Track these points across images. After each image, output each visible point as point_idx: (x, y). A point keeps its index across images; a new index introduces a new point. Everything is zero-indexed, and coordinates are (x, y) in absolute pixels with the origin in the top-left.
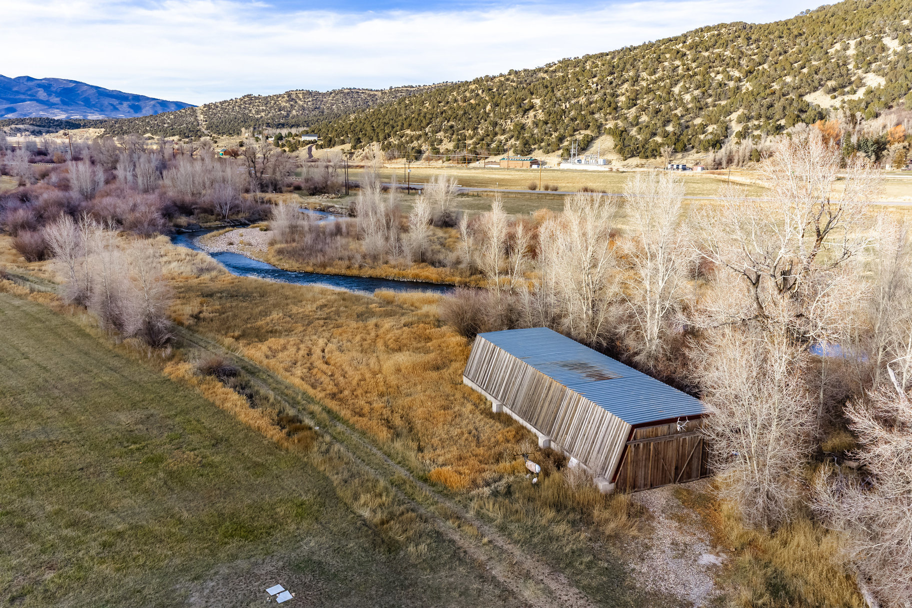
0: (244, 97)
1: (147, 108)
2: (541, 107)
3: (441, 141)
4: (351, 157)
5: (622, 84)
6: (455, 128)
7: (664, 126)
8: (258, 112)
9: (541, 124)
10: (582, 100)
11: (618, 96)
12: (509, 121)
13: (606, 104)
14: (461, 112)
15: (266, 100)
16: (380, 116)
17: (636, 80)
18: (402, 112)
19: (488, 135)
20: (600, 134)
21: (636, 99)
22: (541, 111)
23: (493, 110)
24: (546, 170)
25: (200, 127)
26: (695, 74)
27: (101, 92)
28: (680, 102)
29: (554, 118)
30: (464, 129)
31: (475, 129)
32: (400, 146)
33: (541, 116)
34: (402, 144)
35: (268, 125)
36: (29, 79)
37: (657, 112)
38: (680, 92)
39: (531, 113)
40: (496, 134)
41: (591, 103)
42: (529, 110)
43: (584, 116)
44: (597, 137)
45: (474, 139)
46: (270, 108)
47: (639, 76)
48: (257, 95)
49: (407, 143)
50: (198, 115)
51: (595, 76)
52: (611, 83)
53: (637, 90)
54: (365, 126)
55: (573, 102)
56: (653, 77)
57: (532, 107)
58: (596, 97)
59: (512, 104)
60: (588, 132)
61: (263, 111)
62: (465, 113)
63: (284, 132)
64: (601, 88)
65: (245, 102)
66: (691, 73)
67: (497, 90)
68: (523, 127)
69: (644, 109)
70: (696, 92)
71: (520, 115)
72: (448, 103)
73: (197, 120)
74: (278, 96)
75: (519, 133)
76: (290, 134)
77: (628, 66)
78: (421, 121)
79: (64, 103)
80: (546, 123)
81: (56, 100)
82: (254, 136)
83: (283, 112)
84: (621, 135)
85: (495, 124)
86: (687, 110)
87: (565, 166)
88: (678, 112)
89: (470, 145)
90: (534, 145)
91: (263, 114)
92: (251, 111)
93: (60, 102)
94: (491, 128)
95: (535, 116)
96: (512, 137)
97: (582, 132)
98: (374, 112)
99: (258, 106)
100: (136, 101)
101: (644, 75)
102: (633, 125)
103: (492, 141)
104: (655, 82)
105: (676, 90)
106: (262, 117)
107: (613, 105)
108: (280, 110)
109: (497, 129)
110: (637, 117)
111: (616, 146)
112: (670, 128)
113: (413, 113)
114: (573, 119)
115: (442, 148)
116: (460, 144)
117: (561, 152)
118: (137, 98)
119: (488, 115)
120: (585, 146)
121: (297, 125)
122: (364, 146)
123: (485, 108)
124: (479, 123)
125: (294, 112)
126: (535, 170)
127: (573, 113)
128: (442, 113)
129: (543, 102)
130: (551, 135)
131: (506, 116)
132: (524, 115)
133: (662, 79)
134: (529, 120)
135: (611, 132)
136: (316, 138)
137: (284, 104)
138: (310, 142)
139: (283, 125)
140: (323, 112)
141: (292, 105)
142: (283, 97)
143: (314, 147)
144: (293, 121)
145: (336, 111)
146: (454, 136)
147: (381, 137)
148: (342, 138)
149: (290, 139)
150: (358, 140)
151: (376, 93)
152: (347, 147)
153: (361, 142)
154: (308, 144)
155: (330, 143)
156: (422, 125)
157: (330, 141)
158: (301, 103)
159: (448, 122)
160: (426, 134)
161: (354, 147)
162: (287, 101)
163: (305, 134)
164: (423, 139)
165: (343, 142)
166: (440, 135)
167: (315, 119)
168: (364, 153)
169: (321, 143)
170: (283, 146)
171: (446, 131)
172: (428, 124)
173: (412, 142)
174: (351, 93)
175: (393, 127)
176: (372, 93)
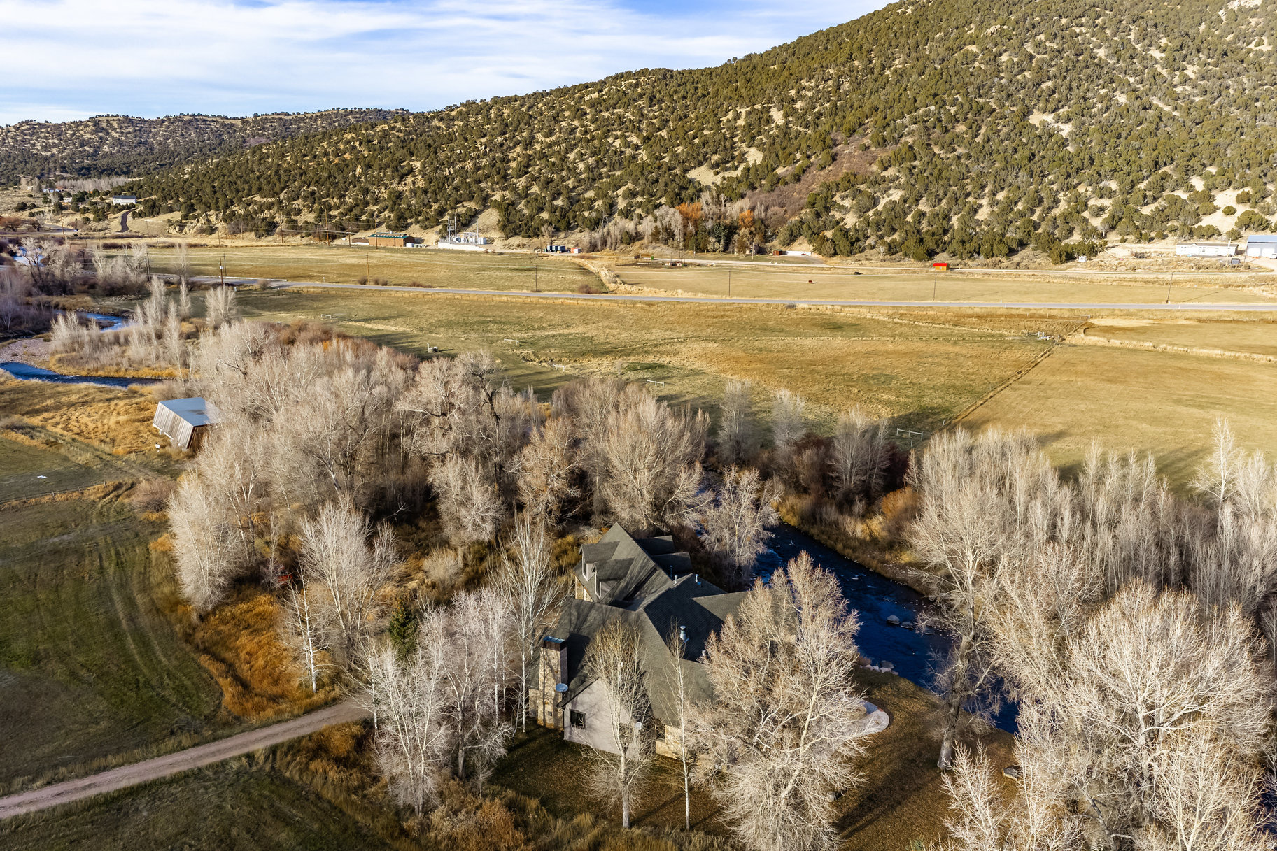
0: (21, 124)
2: (420, 171)
3: (299, 210)
4: (180, 230)
5: (515, 146)
6: (317, 194)
7: (554, 199)
8: (45, 148)
9: (420, 193)
10: (469, 165)
11: (509, 161)
12: (383, 188)
13: (494, 170)
14: (325, 175)
15: (59, 130)
16: (225, 172)
17: (529, 143)
18: (255, 167)
19: (357, 205)
20: (485, 207)
21: (528, 166)
22: (420, 177)
23: (364, 172)
24: (421, 250)
26: (593, 138)
28: (572, 171)
29: (436, 186)
30: (328, 196)
31: (342, 196)
32: (246, 217)
33: (421, 183)
34: (249, 213)
35: (64, 169)
37: (548, 183)
38: (575, 159)
39: (410, 179)
40: (367, 204)
41: (479, 169)
42: (407, 175)
43: (469, 185)
44: (482, 211)
45: (341, 209)
46: (66, 142)
47: (534, 137)
48: (43, 122)
49: (256, 212)
51: (485, 136)
52: (502, 145)
53: (530, 156)
54: (204, 185)
55: (457, 167)
56: (548, 140)
57: (411, 171)
58: (484, 161)
59: (387, 166)
60: (472, 205)
61: (55, 145)
62: (330, 176)
63: (88, 185)
64: (490, 151)
65: (23, 132)
66: (588, 136)
68: (399, 196)
69: (535, 179)
70: (591, 160)
71: (395, 181)
72: (316, 156)
74: (77, 124)
75: (394, 203)
76: (96, 192)
77: (522, 125)
78: (277, 182)
80: (426, 192)
82: (40, 190)
83: (87, 148)
84: (507, 208)
85: (366, 192)
86: (579, 181)
87: (443, 245)
88: (570, 183)
89: (335, 215)
90: (411, 218)
91: (55, 151)
92: (34, 145)
94: (361, 196)
95: (414, 183)
96: (386, 207)
97: (465, 204)
98: (218, 165)
99: (46, 138)
101: (539, 136)
102: (521, 198)
103: (363, 213)
104: (550, 146)
105: (572, 156)
106: (53, 155)
107: (502, 172)
108: (82, 145)
109: (368, 198)
110: (528, 188)
111: (499, 221)
112: (559, 202)
113: (269, 169)
114: (457, 189)
115: (301, 219)
116: (324, 214)
117: (440, 227)
119: (358, 179)
120: (466, 222)
121: (109, 171)
122: (199, 215)
123: (355, 171)
124: (347, 190)
126: (409, 250)
127: (456, 181)
128: (301, 175)
129: (424, 165)
130: (431, 207)
131: (380, 182)
132: (400, 181)
133: (557, 143)
134: (406, 187)
135: (497, 205)
136: (133, 201)
137: (89, 136)
138: (124, 208)
139: (88, 169)
140: (152, 149)
141: (101, 138)
142: (87, 126)
143: (129, 215)
144: (105, 162)
145: (172, 146)
146: (316, 205)
147: (221, 205)
148: (170, 202)
149: (97, 199)
150: (191, 208)
151: (233, 122)
152: (176, 216)
153: (195, 210)
154: (121, 210)
155: (153, 210)
156: (275, 190)
157: (153, 206)
158: (117, 135)
159: (308, 187)
160: (281, 202)
161: (186, 217)
162: (93, 132)
163: (118, 192)
164: (276, 208)
165: (170, 210)
166: (298, 203)
167: (140, 159)
168: (199, 225)
169: (140, 208)
170: (85, 211)
171: (305, 199)
172: (283, 189)
173: (263, 211)
174: (195, 122)
175: (238, 191)
176: (227, 122)
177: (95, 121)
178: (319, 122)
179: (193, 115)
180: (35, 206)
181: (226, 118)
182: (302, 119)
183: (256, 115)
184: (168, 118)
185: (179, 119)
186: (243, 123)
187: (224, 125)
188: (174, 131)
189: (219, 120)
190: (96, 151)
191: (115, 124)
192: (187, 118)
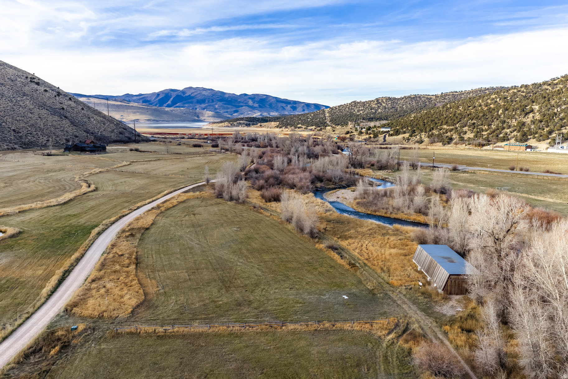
0: (352, 103)
1: (300, 108)
2: (538, 111)
3: (466, 133)
4: (408, 142)
6: (476, 124)
8: (358, 111)
9: (537, 122)
12: (514, 120)
14: (481, 115)
15: (364, 104)
16: (429, 116)
18: (444, 113)
19: (498, 129)
22: (538, 114)
23: (504, 113)
24: (536, 152)
25: (327, 120)
27: (278, 100)
29: (548, 118)
30: (482, 125)
31: (489, 125)
32: (440, 136)
33: (538, 117)
34: (440, 134)
35: (364, 119)
36: (246, 95)
39: (531, 115)
42: (529, 113)
45: (488, 132)
46: (366, 108)
48: (359, 101)
49: (444, 133)
50: (326, 113)
54: (420, 122)
55: (563, 107)
57: (532, 111)
59: (517, 109)
61: (362, 110)
62: (484, 115)
63: (372, 124)
65: (352, 106)
67: (511, 98)
68: (524, 124)
71: (522, 116)
72: (475, 107)
73: (325, 116)
74: (371, 101)
76: (375, 126)
78: (455, 119)
79: (260, 107)
80: (540, 121)
81: (256, 105)
82: (355, 126)
83: (373, 111)
85: (504, 122)
89: (485, 135)
90: (530, 136)
91: (361, 112)
92: (355, 110)
93: (258, 106)
94: (500, 124)
95: (533, 117)
96: (515, 130)
98: (426, 113)
99: (359, 107)
100: (294, 104)
106: (360, 114)
108: (371, 109)
109: (505, 125)
113: (451, 114)
114: (561, 119)
115: (466, 137)
116: (478, 134)
117: (549, 141)
118: (295, 102)
119: (499, 116)
121: (380, 119)
122: (417, 135)
123: (498, 112)
124: (493, 121)
125: (380, 110)
127: (562, 115)
128: (469, 115)
129: (541, 108)
130: (544, 129)
131: (513, 117)
132: (525, 116)
134: (528, 120)
136: (389, 129)
137: (374, 106)
138: (385, 132)
139: (372, 118)
140: (397, 110)
141: (378, 106)
142: (374, 102)
143: (387, 136)
144: (379, 115)
145: (405, 109)
146: (475, 130)
147: (428, 130)
148: (404, 129)
149: (375, 129)
150: (414, 132)
151: (432, 97)
152: (407, 135)
153: (415, 133)
154: (384, 133)
155: (397, 133)
156: (455, 122)
157: (397, 132)
158: (384, 105)
159: (472, 120)
160: (457, 128)
161: (411, 136)
162: (376, 104)
163: (384, 126)
164: (454, 131)
165: (405, 133)
166: (465, 129)
167: (392, 114)
168: (416, 139)
169: (391, 132)
170: (370, 134)
171: (470, 126)
172: (458, 122)
173: (447, 133)
174: (415, 98)
175: (436, 124)
176: (429, 97)
177: (377, 100)
178: (471, 95)
179: (415, 95)
180: (352, 132)
181: (429, 95)
182: (463, 94)
183: (442, 93)
184: (405, 97)
185: (409, 97)
186: (436, 97)
187: (427, 98)
188: (406, 102)
189: (426, 96)
190: (376, 112)
191: (384, 100)
192: (412, 96)
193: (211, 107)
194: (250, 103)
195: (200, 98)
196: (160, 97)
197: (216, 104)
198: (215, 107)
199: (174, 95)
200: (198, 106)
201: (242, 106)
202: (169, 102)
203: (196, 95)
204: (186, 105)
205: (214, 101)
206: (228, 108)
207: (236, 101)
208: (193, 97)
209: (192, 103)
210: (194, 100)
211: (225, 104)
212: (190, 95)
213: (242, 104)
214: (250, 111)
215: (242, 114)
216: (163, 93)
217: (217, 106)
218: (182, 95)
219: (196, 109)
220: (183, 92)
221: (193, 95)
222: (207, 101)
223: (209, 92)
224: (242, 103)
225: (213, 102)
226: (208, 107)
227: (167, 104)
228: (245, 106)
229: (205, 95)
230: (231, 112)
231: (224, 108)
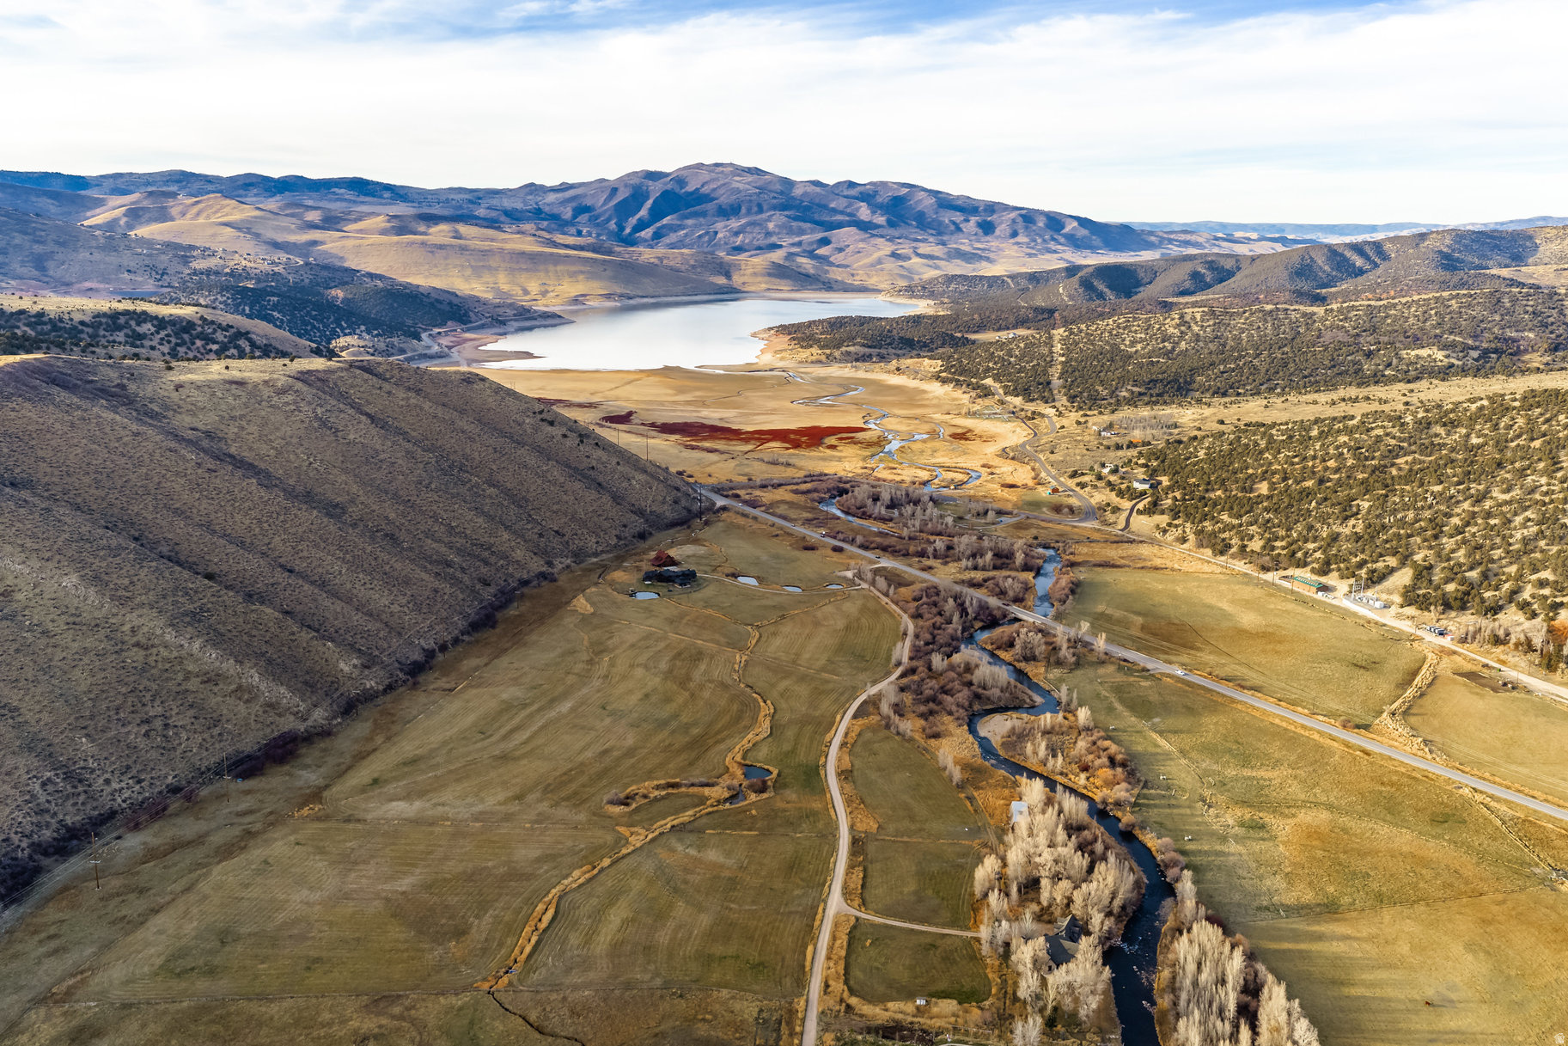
36: (851, 185)
79: (891, 224)
81: (880, 220)
93: (885, 223)
193: (757, 229)
194: (864, 213)
195: (724, 199)
196: (620, 197)
197: (769, 219)
198: (766, 228)
199: (656, 189)
200: (719, 225)
201: (840, 225)
202: (643, 213)
203: (715, 190)
204: (690, 222)
205: (765, 207)
206: (802, 232)
207: (825, 207)
208: (707, 198)
209: (704, 214)
210: (710, 207)
211: (796, 219)
212: (697, 189)
213: (839, 218)
214: (862, 240)
215: (841, 250)
216: (626, 186)
217: (771, 226)
218: (677, 190)
219: (716, 233)
220: (679, 179)
221: (706, 190)
222: (744, 210)
223: (750, 178)
224: (842, 213)
225: (761, 211)
226: (748, 229)
227: (637, 216)
228: (849, 224)
229: (738, 191)
230: (811, 243)
231: (791, 232)
